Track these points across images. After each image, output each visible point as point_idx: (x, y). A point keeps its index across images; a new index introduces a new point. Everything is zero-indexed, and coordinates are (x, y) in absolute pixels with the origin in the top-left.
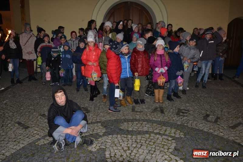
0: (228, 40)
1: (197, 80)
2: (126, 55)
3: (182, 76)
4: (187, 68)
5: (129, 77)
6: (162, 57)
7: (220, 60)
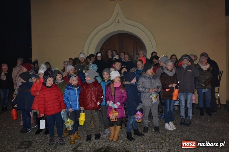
0: (211, 68)
1: (181, 115)
2: (76, 87)
3: (141, 110)
4: (156, 100)
5: (78, 109)
6: (116, 90)
7: (203, 92)
